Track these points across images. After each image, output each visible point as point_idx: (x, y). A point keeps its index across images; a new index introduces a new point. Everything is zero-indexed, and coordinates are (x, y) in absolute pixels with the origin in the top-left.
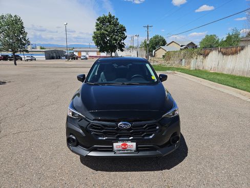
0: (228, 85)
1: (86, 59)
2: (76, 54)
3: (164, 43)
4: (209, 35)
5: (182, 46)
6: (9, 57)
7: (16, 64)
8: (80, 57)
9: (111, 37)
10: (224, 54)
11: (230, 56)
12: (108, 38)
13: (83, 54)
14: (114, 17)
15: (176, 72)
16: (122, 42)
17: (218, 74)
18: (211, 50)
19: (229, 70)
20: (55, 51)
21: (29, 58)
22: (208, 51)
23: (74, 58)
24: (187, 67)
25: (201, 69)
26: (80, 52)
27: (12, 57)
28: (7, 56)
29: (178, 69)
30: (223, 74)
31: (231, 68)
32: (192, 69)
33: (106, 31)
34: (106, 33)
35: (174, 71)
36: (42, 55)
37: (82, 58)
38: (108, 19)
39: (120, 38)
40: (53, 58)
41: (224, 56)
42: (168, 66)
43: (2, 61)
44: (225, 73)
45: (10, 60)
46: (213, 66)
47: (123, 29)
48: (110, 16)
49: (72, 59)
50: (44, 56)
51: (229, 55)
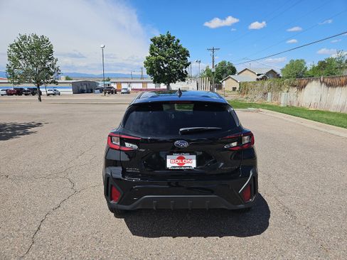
0: (343, 127)
1: (128, 93)
2: (115, 86)
3: (234, 71)
4: (295, 59)
5: (258, 75)
6: (25, 91)
7: (40, 100)
8: (120, 91)
9: (171, 64)
10: (329, 85)
11: (338, 88)
12: (165, 66)
13: (124, 86)
14: (174, 37)
15: (261, 110)
16: (184, 70)
17: (323, 112)
18: (309, 81)
19: (337, 107)
20: (86, 83)
21: (52, 92)
22: (304, 81)
23: (111, 91)
24: (275, 103)
25: (295, 105)
26: (119, 84)
27: (28, 91)
28: (22, 89)
29: (263, 106)
30: (329, 113)
31: (341, 104)
32: (282, 105)
33: (163, 56)
34: (164, 58)
35: (258, 108)
36: (68, 88)
37: (123, 91)
38: (166, 40)
39: (181, 65)
40: (82, 92)
41: (330, 88)
42: (248, 101)
43: (14, 95)
44: (332, 111)
45: (26, 95)
46: (314, 101)
47: (186, 54)
48: (169, 36)
49: (109, 93)
50: (71, 90)
51: (336, 86)
